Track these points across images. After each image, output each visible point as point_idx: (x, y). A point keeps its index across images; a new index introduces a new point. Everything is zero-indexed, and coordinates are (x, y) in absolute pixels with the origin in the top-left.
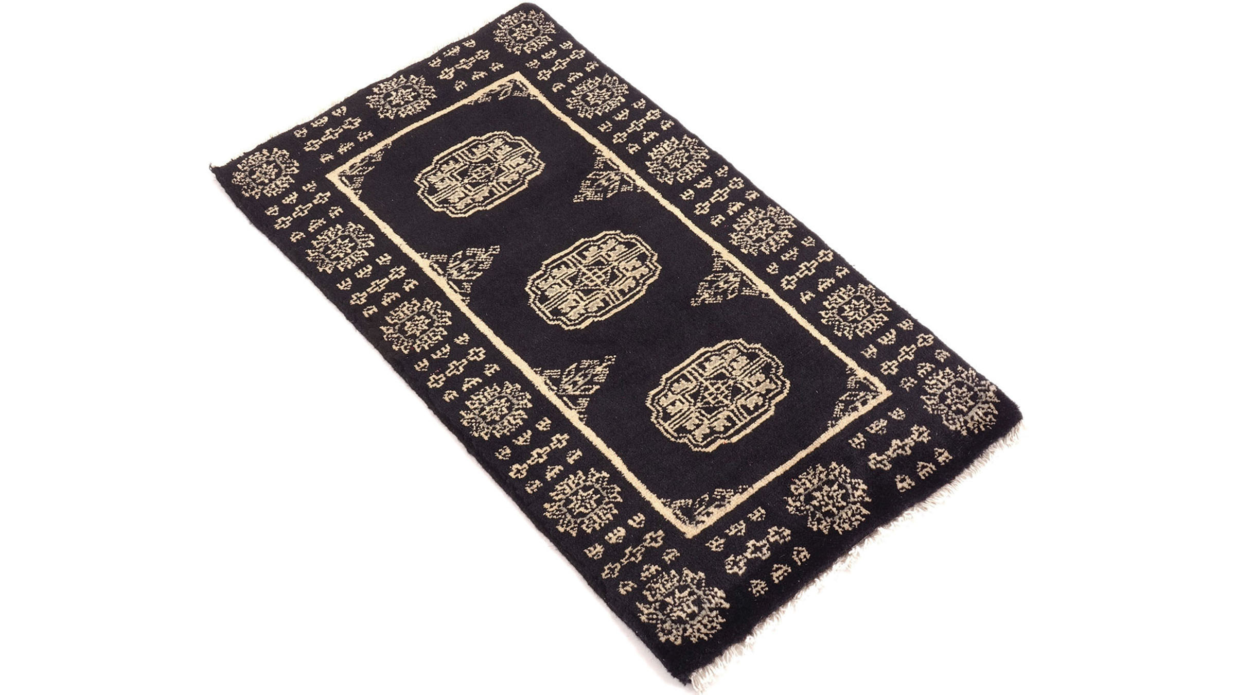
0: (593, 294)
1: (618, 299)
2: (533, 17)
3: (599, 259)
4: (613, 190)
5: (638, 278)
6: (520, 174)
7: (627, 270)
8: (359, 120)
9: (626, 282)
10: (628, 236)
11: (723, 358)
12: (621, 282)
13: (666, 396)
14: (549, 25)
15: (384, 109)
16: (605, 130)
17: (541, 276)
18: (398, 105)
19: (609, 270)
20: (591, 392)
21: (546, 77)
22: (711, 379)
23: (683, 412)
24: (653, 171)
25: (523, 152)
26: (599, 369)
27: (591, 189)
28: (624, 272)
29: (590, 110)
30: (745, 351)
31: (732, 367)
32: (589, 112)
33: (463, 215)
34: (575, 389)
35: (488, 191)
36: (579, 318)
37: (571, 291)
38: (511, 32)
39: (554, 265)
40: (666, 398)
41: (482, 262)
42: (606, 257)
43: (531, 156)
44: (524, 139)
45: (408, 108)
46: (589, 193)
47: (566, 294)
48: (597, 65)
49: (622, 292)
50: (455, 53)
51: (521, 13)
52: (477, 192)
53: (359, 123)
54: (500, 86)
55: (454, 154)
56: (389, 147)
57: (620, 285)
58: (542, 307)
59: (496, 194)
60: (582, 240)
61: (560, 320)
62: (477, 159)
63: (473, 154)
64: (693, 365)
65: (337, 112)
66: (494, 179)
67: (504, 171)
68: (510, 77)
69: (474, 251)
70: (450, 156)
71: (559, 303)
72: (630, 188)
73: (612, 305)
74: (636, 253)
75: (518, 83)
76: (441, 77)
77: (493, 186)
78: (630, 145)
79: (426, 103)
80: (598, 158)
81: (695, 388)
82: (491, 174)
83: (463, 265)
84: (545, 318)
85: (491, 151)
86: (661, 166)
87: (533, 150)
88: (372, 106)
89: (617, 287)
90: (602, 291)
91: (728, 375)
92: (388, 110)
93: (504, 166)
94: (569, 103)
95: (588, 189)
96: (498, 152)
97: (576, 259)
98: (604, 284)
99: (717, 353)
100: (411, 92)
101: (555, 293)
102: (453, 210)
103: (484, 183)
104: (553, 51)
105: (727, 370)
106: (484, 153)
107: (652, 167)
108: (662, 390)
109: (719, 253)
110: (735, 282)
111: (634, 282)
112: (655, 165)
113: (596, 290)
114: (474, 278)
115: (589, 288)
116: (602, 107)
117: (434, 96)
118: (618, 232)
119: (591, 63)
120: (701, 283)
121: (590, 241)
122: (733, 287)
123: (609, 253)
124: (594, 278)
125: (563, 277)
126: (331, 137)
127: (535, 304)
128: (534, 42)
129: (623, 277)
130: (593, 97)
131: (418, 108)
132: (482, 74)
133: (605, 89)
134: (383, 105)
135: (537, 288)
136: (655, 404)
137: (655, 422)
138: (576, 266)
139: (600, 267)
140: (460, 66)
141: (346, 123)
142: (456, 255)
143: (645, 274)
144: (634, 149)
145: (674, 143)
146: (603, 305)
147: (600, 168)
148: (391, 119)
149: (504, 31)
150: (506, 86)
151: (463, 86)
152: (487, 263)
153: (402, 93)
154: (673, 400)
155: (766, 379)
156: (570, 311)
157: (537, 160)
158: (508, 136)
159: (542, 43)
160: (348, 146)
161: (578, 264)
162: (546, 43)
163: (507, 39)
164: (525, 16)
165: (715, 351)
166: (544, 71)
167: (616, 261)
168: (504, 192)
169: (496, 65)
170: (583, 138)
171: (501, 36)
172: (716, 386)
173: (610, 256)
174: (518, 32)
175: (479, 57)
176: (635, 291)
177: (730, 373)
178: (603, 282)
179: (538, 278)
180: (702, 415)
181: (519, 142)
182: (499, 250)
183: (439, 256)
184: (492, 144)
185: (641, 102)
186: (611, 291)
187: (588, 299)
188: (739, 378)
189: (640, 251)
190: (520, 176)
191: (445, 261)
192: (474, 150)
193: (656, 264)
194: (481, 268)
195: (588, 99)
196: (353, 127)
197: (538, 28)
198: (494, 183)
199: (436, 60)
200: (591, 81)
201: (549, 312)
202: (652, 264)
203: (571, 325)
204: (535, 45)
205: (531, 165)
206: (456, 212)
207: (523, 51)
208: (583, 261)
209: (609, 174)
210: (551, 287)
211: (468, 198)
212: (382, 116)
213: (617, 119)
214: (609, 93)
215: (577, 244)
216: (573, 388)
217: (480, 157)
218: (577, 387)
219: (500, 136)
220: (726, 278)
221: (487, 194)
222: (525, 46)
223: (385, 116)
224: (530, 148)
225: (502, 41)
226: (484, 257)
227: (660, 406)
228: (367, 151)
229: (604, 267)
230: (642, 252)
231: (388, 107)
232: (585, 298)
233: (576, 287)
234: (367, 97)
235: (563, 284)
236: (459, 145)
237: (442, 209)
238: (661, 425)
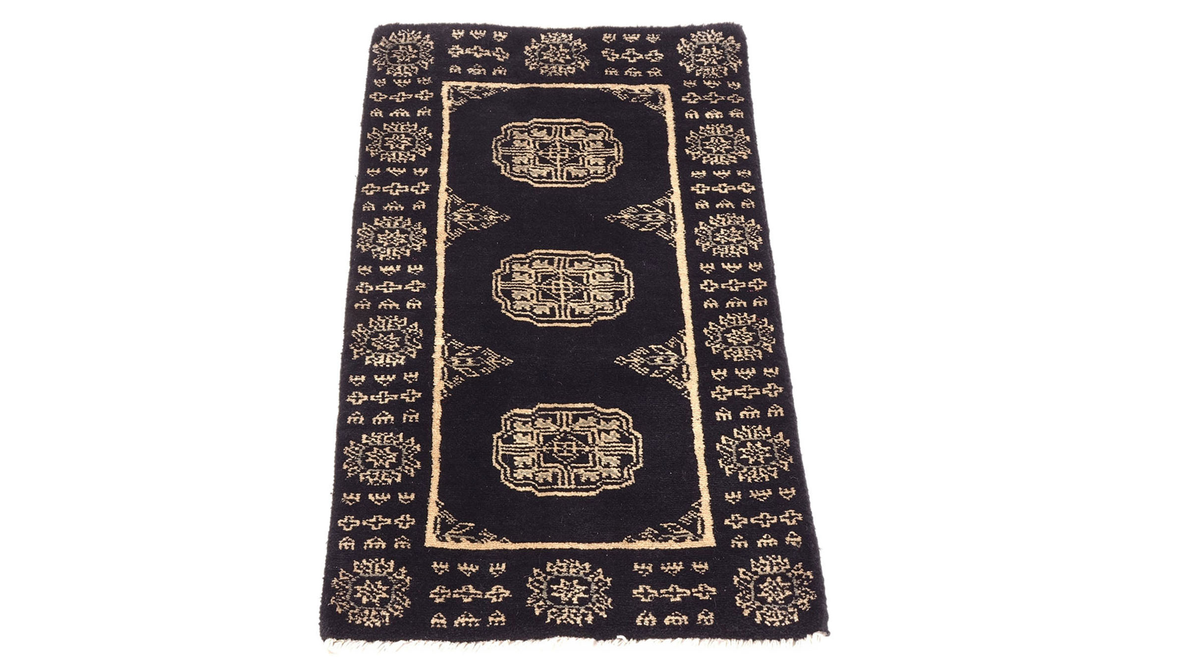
0: (575, 275)
1: (559, 260)
2: (344, 604)
3: (542, 300)
4: (470, 351)
5: (527, 265)
6: (533, 421)
7: (530, 275)
8: (635, 592)
9: (540, 267)
10: (500, 301)
11: (528, 171)
12: (544, 270)
13: (596, 173)
14: (337, 584)
15: (600, 587)
16: (415, 414)
17: (602, 315)
18: (582, 582)
19: (544, 285)
20: (646, 206)
21: (405, 518)
22: (552, 164)
23: (594, 156)
24: (418, 345)
25: (507, 445)
26: (626, 216)
27: (487, 363)
28: (533, 276)
29: (404, 447)
30: (508, 164)
31: (529, 161)
32: (407, 446)
33: (620, 412)
34: (657, 214)
35: (577, 423)
36: (605, 263)
37: (591, 287)
38: (384, 602)
39: (582, 318)
40: (597, 171)
41: (642, 355)
42: (535, 297)
43: (506, 436)
44: (494, 461)
45: (575, 570)
46: (493, 361)
47: (597, 287)
48: (345, 495)
49: (551, 262)
50: (467, 616)
51: (351, 618)
52: (588, 429)
53: (638, 589)
54: (458, 541)
55: (573, 487)
56: (630, 536)
57: (548, 268)
58: (625, 289)
59: (573, 414)
60: (539, 325)
61: (620, 270)
62: (556, 467)
63: (555, 476)
64: (554, 180)
65: (650, 621)
66: (561, 433)
67: (543, 436)
68: (439, 545)
69: (640, 370)
70: (579, 487)
71: (609, 284)
72: (454, 342)
73: (568, 259)
74: (508, 284)
75: (438, 532)
76: (507, 593)
77: (568, 425)
78: (410, 382)
79: (552, 567)
80: (451, 387)
81: (569, 166)
82: (559, 440)
83: (660, 363)
84: (631, 279)
85: (536, 469)
86: (407, 345)
87: (497, 442)
88: (610, 600)
89: (551, 269)
90: (566, 273)
91: (537, 159)
92: (597, 584)
93: (539, 442)
94: (415, 469)
95: (490, 364)
96: (529, 463)
97: (560, 313)
98: (559, 277)
99: (528, 177)
100: (555, 591)
101: (605, 293)
102: (624, 424)
103: (573, 435)
104: (368, 545)
105: (534, 162)
106: (544, 469)
107: (413, 350)
108: (593, 178)
109: (445, 242)
110: (459, 213)
111: (534, 264)
112: (410, 350)
113: (570, 277)
114: (660, 346)
115: (573, 281)
116: (392, 442)
117: (535, 571)
118: (503, 312)
119: (348, 502)
121: (534, 320)
122: (464, 211)
123: (529, 298)
124: (562, 286)
125: (586, 303)
126: (679, 590)
127: (629, 295)
128: (374, 572)
129: (539, 272)
130: (388, 459)
131: (564, 564)
132: (463, 568)
133: (367, 461)
134: (597, 592)
135: (615, 306)
136: (609, 172)
137: (621, 161)
138: (566, 306)
139: (548, 292)
140: (476, 594)
141: (651, 598)
142: (659, 376)
143: (519, 264)
144: (411, 376)
145: (370, 360)
146: (576, 262)
147: (459, 377)
148: (603, 570)
149: (390, 610)
150: (453, 536)
151: (495, 566)
152: (638, 353)
153: (566, 595)
154: (594, 167)
155: (515, 140)
156: (606, 272)
157: (504, 428)
158: (505, 475)
159: (368, 564)
160: (669, 568)
161: (563, 307)
162: (364, 561)
163: (398, 595)
164: (351, 611)
165: (529, 179)
166: (400, 527)
167: (531, 288)
168: (564, 413)
169: (439, 570)
170: (442, 420)
171: (399, 604)
172: (554, 157)
173: (532, 295)
174: (378, 596)
175: (446, 594)
176: (541, 256)
177: (535, 158)
178: (558, 279)
179: (606, 315)
180: (583, 145)
181: (501, 461)
182: (618, 359)
183: (674, 385)
184: (528, 476)
185: (352, 420)
186: (558, 269)
187: (583, 274)
188: (532, 151)
189: (503, 284)
190: (536, 420)
191: (673, 376)
192: (550, 480)
193: (502, 266)
194: (647, 351)
195: (394, 461)
196: (648, 587)
197: (352, 588)
198: (564, 428)
199: (493, 622)
200: (371, 480)
201: (623, 282)
202: (505, 268)
203: (616, 261)
204: (377, 566)
205: (515, 425)
206: (624, 420)
207: (396, 569)
208: (556, 306)
209: (457, 367)
210: (603, 301)
211: (600, 427)
212: (608, 580)
213: (392, 419)
214: (369, 454)
215: (546, 325)
216: (658, 216)
217: (553, 467)
218: (654, 214)
219: (512, 480)
221: (581, 420)
222: (388, 573)
223: (605, 578)
224: (497, 446)
225: (405, 597)
226: (636, 360)
227: (607, 169)
228: (654, 548)
229: (545, 290)
230: (502, 282)
231: (594, 587)
232: (585, 275)
233: (583, 288)
234: (605, 616)
235: (592, 297)
236: (560, 494)
237: (633, 432)
238: (619, 156)
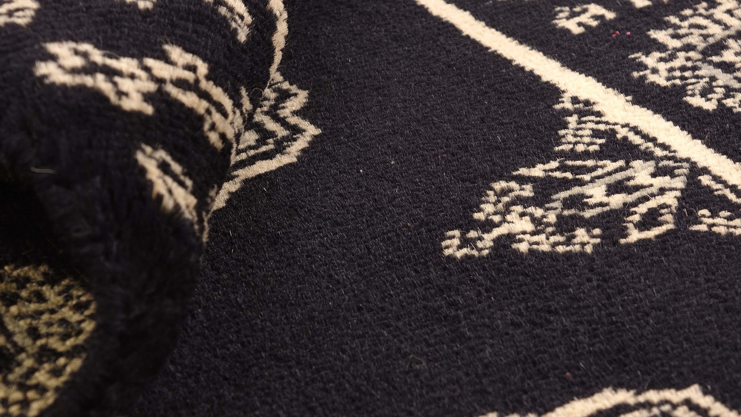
120: (500, 185)
220: (619, 176)
